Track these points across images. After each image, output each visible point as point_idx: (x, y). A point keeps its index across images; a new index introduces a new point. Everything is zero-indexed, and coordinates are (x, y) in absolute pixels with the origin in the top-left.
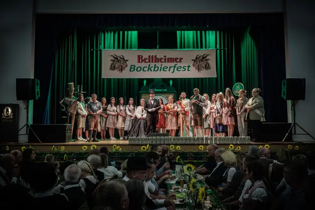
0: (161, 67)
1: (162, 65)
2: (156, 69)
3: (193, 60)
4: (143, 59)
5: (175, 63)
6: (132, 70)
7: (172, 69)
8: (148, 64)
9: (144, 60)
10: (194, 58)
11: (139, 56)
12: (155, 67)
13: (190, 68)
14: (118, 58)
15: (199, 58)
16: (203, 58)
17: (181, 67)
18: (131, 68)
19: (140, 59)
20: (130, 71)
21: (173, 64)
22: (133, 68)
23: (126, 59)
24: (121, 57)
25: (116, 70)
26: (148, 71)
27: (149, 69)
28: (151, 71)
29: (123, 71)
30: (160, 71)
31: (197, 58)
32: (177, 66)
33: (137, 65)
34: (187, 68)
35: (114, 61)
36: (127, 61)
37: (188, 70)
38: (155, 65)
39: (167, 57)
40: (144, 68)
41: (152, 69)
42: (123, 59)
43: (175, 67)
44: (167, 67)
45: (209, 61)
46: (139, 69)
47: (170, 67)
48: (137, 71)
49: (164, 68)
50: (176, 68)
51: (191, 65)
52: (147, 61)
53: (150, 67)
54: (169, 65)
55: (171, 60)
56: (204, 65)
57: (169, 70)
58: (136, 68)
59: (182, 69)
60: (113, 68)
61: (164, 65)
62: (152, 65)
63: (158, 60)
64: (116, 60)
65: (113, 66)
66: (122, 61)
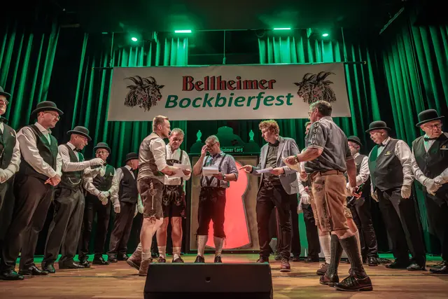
0: (231, 99)
1: (232, 94)
2: (221, 102)
3: (297, 84)
4: (194, 82)
5: (260, 90)
6: (171, 104)
7: (254, 102)
8: (204, 92)
9: (197, 86)
10: (300, 81)
11: (185, 79)
12: (218, 99)
13: (292, 100)
14: (144, 83)
15: (309, 79)
16: (319, 79)
17: (273, 98)
18: (169, 101)
19: (188, 83)
20: (167, 106)
21: (256, 93)
22: (172, 102)
23: (159, 83)
24: (150, 80)
25: (138, 106)
26: (204, 106)
27: (207, 102)
28: (210, 106)
29: (152, 108)
30: (230, 105)
31: (305, 80)
32: (265, 96)
33: (182, 95)
34: (285, 100)
35: (135, 88)
36: (162, 87)
37: (289, 103)
38: (219, 94)
39: (242, 80)
40: (195, 101)
41: (213, 102)
42: (154, 83)
44: (244, 99)
45: (331, 85)
46: (185, 103)
47: (250, 99)
48: (181, 106)
49: (236, 101)
50: (262, 101)
51: (295, 94)
52: (202, 87)
53: (208, 99)
54: (247, 93)
55: (250, 85)
56: (320, 94)
57: (248, 105)
58: (178, 101)
59: (275, 101)
60: (131, 101)
61: (238, 93)
62: (213, 94)
63: (223, 85)
64: (139, 87)
65: (132, 97)
66: (151, 88)
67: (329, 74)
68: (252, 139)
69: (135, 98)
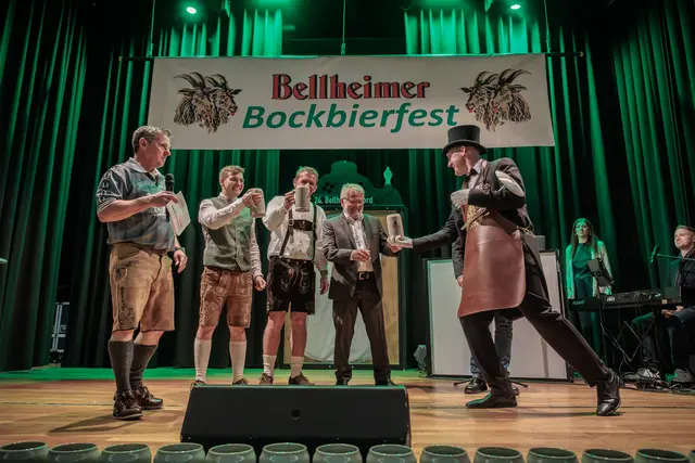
0: (354, 113)
1: (356, 106)
2: (337, 119)
3: (465, 90)
4: (292, 85)
5: (403, 100)
6: (253, 122)
7: (392, 120)
8: (308, 103)
9: (297, 91)
10: (471, 84)
11: (277, 78)
12: (332, 115)
14: (208, 85)
15: (487, 82)
16: (502, 82)
17: (425, 114)
18: (249, 116)
19: (282, 86)
20: (246, 125)
21: (394, 104)
22: (255, 117)
23: (232, 86)
25: (196, 124)
26: (308, 125)
27: (313, 119)
28: (319, 125)
29: (221, 127)
30: (351, 124)
31: (479, 84)
32: (411, 109)
33: (272, 106)
34: (445, 116)
35: (192, 93)
36: (237, 92)
37: (450, 123)
38: (334, 106)
39: (374, 81)
40: (294, 116)
41: (324, 119)
42: (224, 86)
43: (402, 111)
44: (375, 114)
45: (523, 94)
46: (276, 120)
47: (386, 114)
48: (269, 124)
49: (363, 117)
50: (406, 117)
51: (461, 106)
52: (306, 92)
53: (315, 114)
54: (381, 105)
55: (386, 90)
56: (504, 105)
57: (383, 124)
58: (265, 117)
59: (428, 119)
60: (186, 115)
61: (366, 105)
62: (323, 105)
63: (341, 90)
64: (199, 91)
65: (187, 109)
66: (219, 94)
67: (520, 72)
68: (388, 182)
69: (192, 110)
